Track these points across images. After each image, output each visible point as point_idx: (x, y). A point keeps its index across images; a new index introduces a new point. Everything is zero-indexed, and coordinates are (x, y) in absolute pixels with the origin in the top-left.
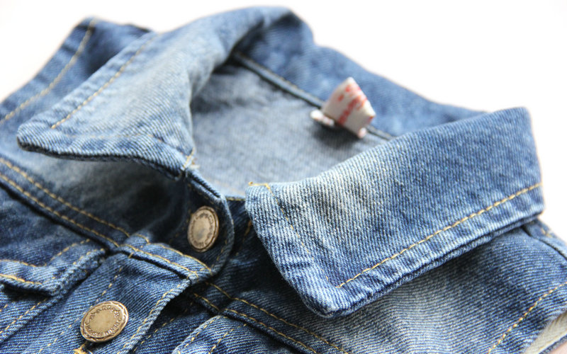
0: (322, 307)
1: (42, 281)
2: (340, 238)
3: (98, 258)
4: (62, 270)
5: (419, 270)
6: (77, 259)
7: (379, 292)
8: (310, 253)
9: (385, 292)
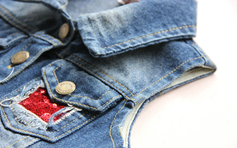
2: (109, 33)
3: (25, 38)
4: (9, 40)
5: (136, 46)
6: (16, 37)
7: (119, 52)
8: (96, 37)
9: (121, 52)
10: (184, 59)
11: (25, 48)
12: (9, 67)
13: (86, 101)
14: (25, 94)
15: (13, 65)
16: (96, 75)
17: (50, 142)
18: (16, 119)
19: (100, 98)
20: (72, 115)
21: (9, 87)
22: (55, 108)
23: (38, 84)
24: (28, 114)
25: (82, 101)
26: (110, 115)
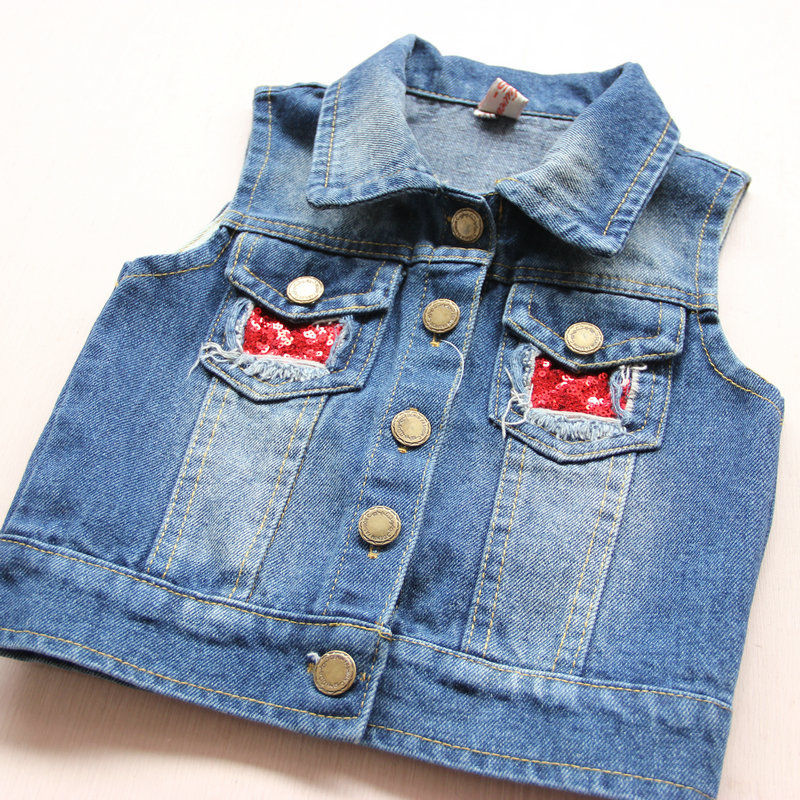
4: (387, 290)
6: (390, 278)
10: (710, 189)
12: (437, 344)
13: (642, 346)
14: (524, 384)
19: (662, 331)
20: (639, 382)
25: (636, 350)
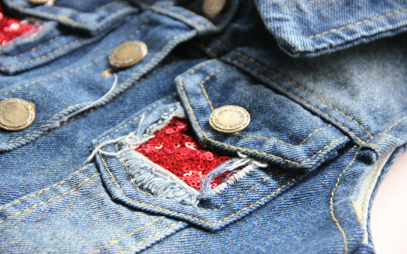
0: (291, 48)
1: (86, 23)
2: (316, 5)
3: (132, 14)
4: (102, 18)
5: (375, 35)
6: (115, 11)
7: (340, 45)
8: (290, 13)
9: (345, 47)
11: (134, 34)
12: (107, 74)
13: (274, 146)
14: (146, 130)
15: (115, 70)
16: (289, 94)
17: (207, 230)
18: (132, 180)
19: (305, 142)
20: (247, 175)
21: (110, 115)
22: (210, 160)
23: (172, 110)
24: (156, 171)
25: (267, 147)
26: (326, 176)
